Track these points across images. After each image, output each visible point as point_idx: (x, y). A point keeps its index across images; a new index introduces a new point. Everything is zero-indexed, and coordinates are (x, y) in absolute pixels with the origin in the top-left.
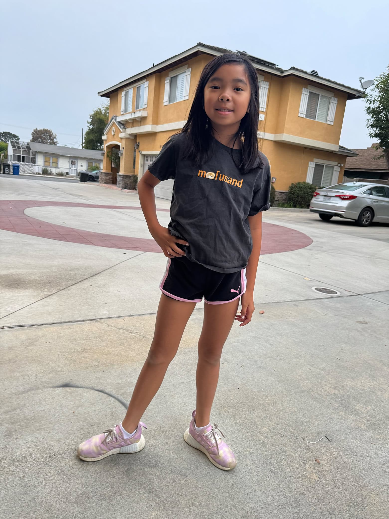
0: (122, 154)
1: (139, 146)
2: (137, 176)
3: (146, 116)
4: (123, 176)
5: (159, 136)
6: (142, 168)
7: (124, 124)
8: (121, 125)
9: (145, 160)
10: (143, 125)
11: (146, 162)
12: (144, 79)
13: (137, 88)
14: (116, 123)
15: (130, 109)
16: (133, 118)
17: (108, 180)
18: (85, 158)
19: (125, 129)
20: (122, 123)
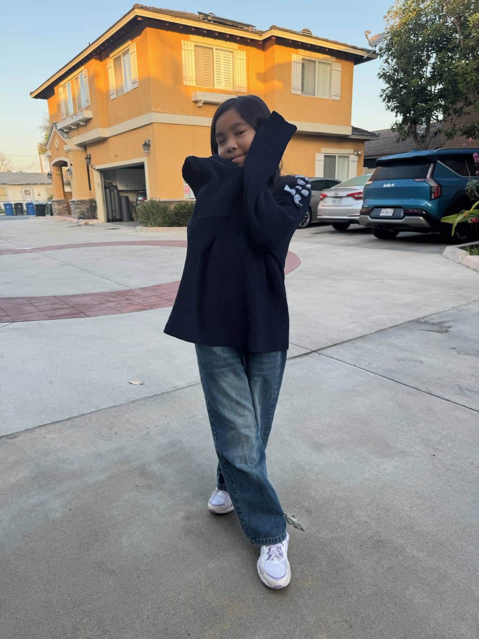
0: (71, 173)
1: (90, 159)
2: (95, 200)
3: (91, 117)
5: (111, 144)
8: (63, 133)
10: (90, 130)
12: (82, 65)
13: (76, 79)
14: (57, 131)
15: (71, 111)
16: (75, 122)
17: (62, 211)
18: (41, 184)
19: (70, 138)
20: (65, 130)
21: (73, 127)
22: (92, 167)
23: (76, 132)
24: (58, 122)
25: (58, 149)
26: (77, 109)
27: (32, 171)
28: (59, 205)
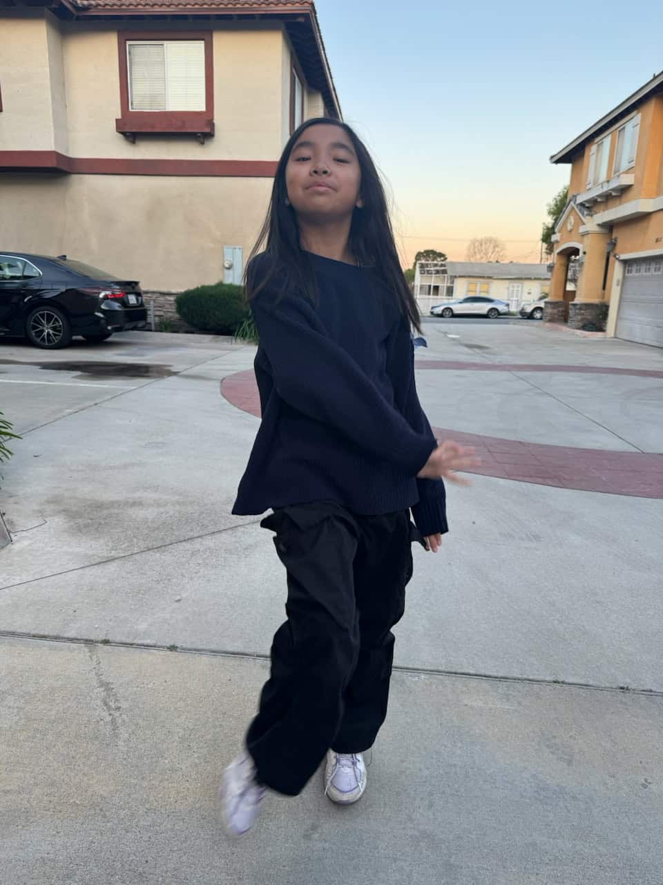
0: (581, 265)
1: (613, 244)
2: (607, 304)
3: (630, 183)
4: (582, 305)
5: (654, 222)
6: (619, 288)
7: (591, 206)
8: (583, 209)
9: (626, 272)
10: (625, 202)
11: (627, 275)
12: (633, 111)
13: (619, 131)
14: (575, 208)
15: (603, 176)
16: (605, 192)
17: (556, 316)
18: (536, 279)
19: (592, 216)
20: (587, 205)
21: (599, 200)
22: (615, 256)
23: (602, 206)
24: (578, 194)
25: (570, 231)
26: (613, 173)
27: (528, 261)
28: (554, 308)
